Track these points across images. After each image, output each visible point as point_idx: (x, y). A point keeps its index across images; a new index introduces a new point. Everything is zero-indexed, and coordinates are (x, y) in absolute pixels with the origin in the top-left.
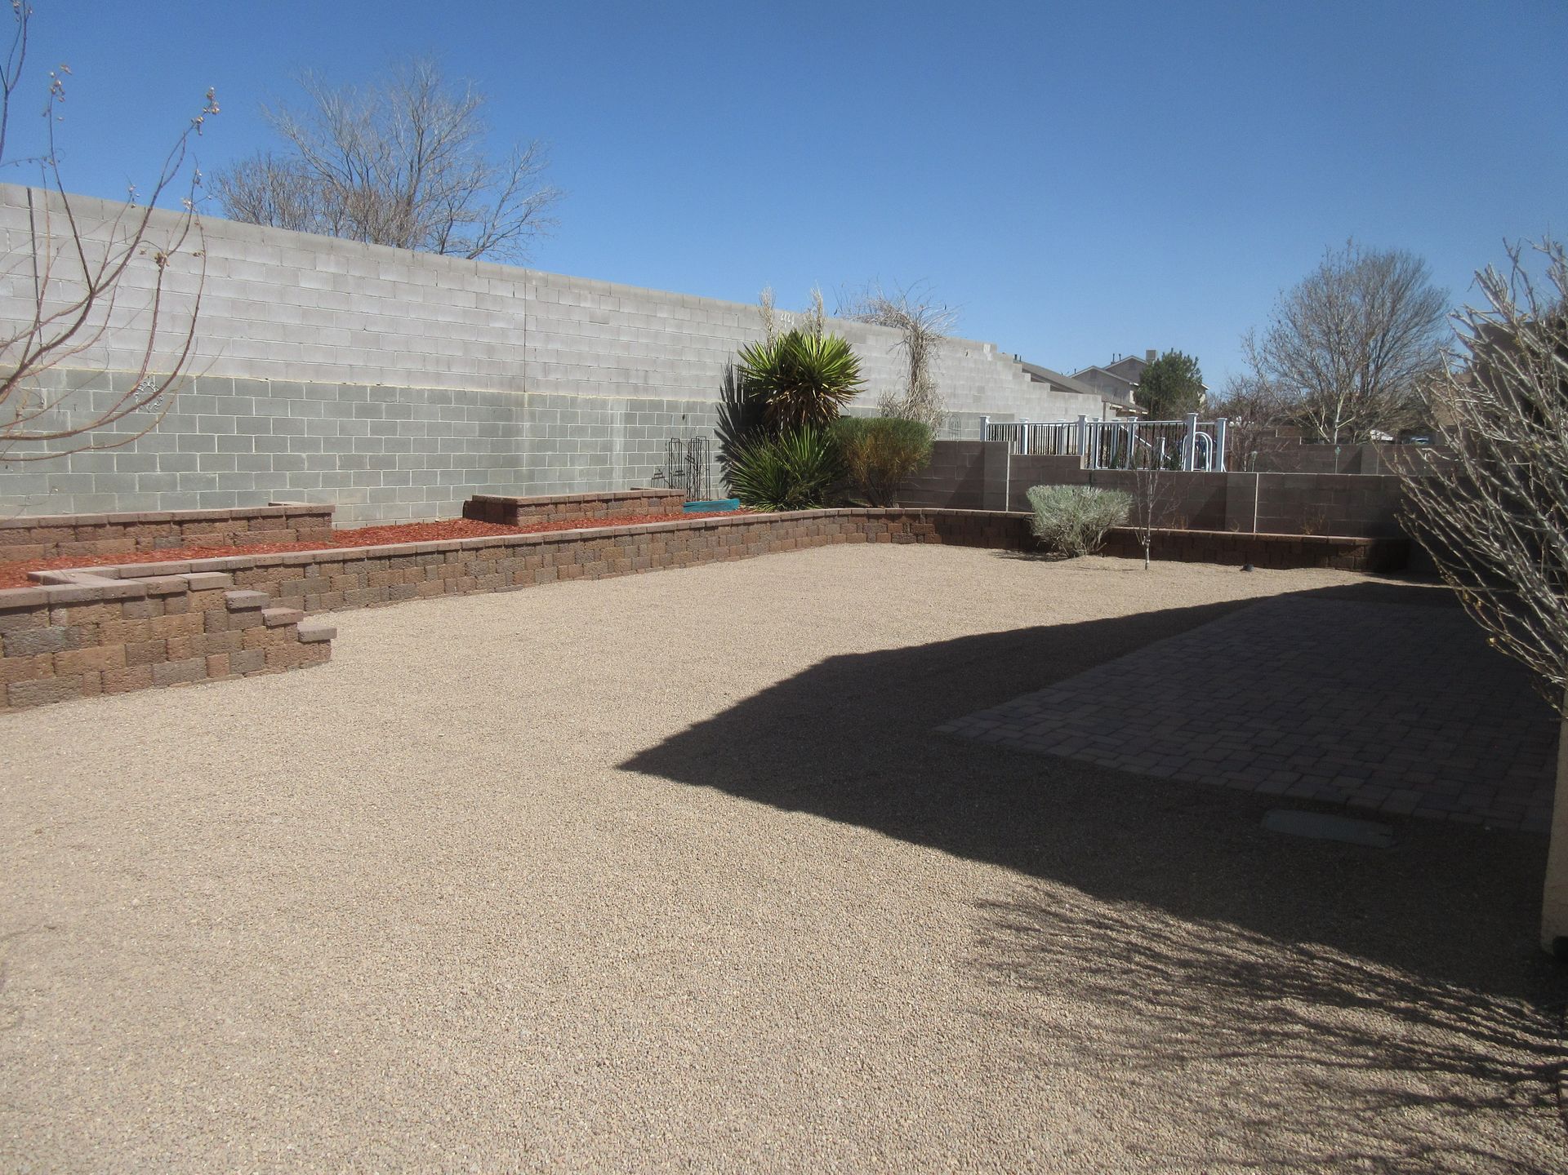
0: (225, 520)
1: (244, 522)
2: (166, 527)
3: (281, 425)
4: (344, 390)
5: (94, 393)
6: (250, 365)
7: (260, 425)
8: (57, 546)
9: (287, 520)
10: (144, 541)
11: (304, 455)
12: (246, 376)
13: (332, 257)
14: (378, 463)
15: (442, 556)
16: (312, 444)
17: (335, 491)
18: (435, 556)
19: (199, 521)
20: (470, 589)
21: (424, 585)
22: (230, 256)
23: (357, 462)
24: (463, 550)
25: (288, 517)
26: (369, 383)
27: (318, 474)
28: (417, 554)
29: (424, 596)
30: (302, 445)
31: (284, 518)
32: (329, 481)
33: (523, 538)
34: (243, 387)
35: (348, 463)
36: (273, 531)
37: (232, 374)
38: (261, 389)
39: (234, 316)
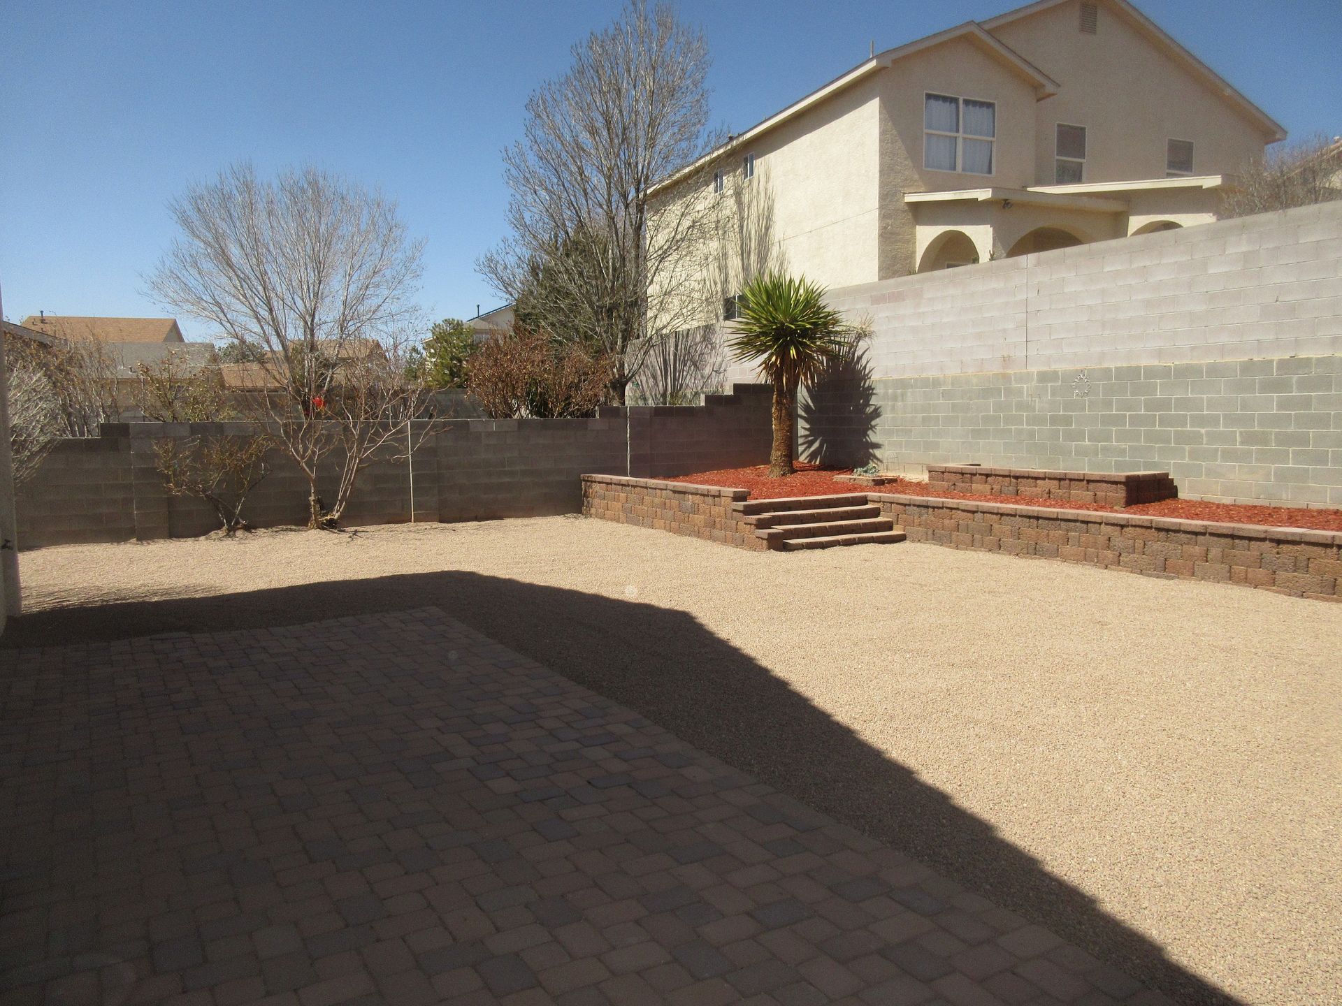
0: (1044, 479)
1: (1056, 482)
2: (1008, 479)
3: (1183, 403)
4: (1248, 367)
5: (1051, 386)
6: (1160, 353)
7: (1164, 404)
8: (954, 484)
9: (1088, 483)
10: (996, 487)
11: (1203, 431)
12: (1156, 363)
13: (1244, 236)
14: (1286, 440)
15: (1084, 526)
16: (1214, 421)
17: (1235, 466)
18: (1078, 524)
19: (1028, 478)
20: (1111, 564)
21: (1066, 549)
22: (1148, 263)
23: (1262, 439)
24: (1106, 524)
25: (1089, 481)
26: (1276, 356)
27: (1217, 450)
28: (1057, 519)
29: (1065, 559)
30: (1201, 421)
31: (1085, 482)
32: (1228, 455)
33: (1176, 523)
34: (1151, 372)
35: (1249, 438)
36: (1078, 493)
37: (1144, 362)
38: (1166, 372)
39: (1148, 313)
